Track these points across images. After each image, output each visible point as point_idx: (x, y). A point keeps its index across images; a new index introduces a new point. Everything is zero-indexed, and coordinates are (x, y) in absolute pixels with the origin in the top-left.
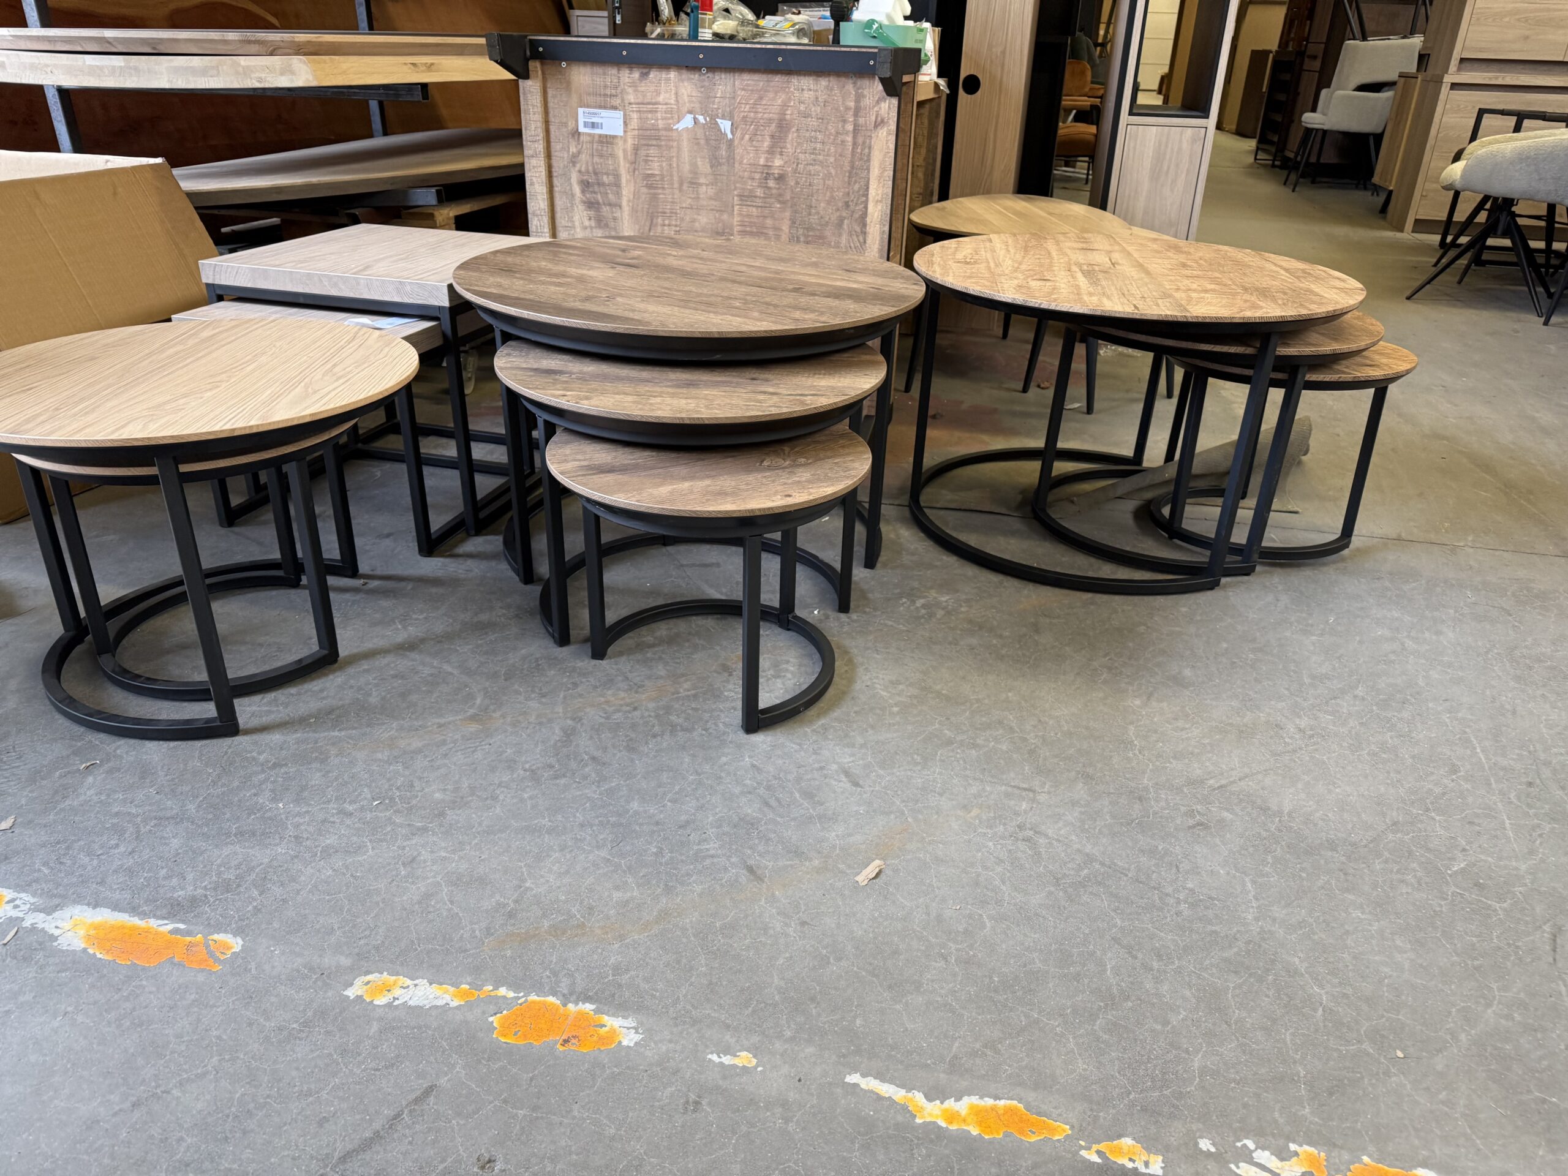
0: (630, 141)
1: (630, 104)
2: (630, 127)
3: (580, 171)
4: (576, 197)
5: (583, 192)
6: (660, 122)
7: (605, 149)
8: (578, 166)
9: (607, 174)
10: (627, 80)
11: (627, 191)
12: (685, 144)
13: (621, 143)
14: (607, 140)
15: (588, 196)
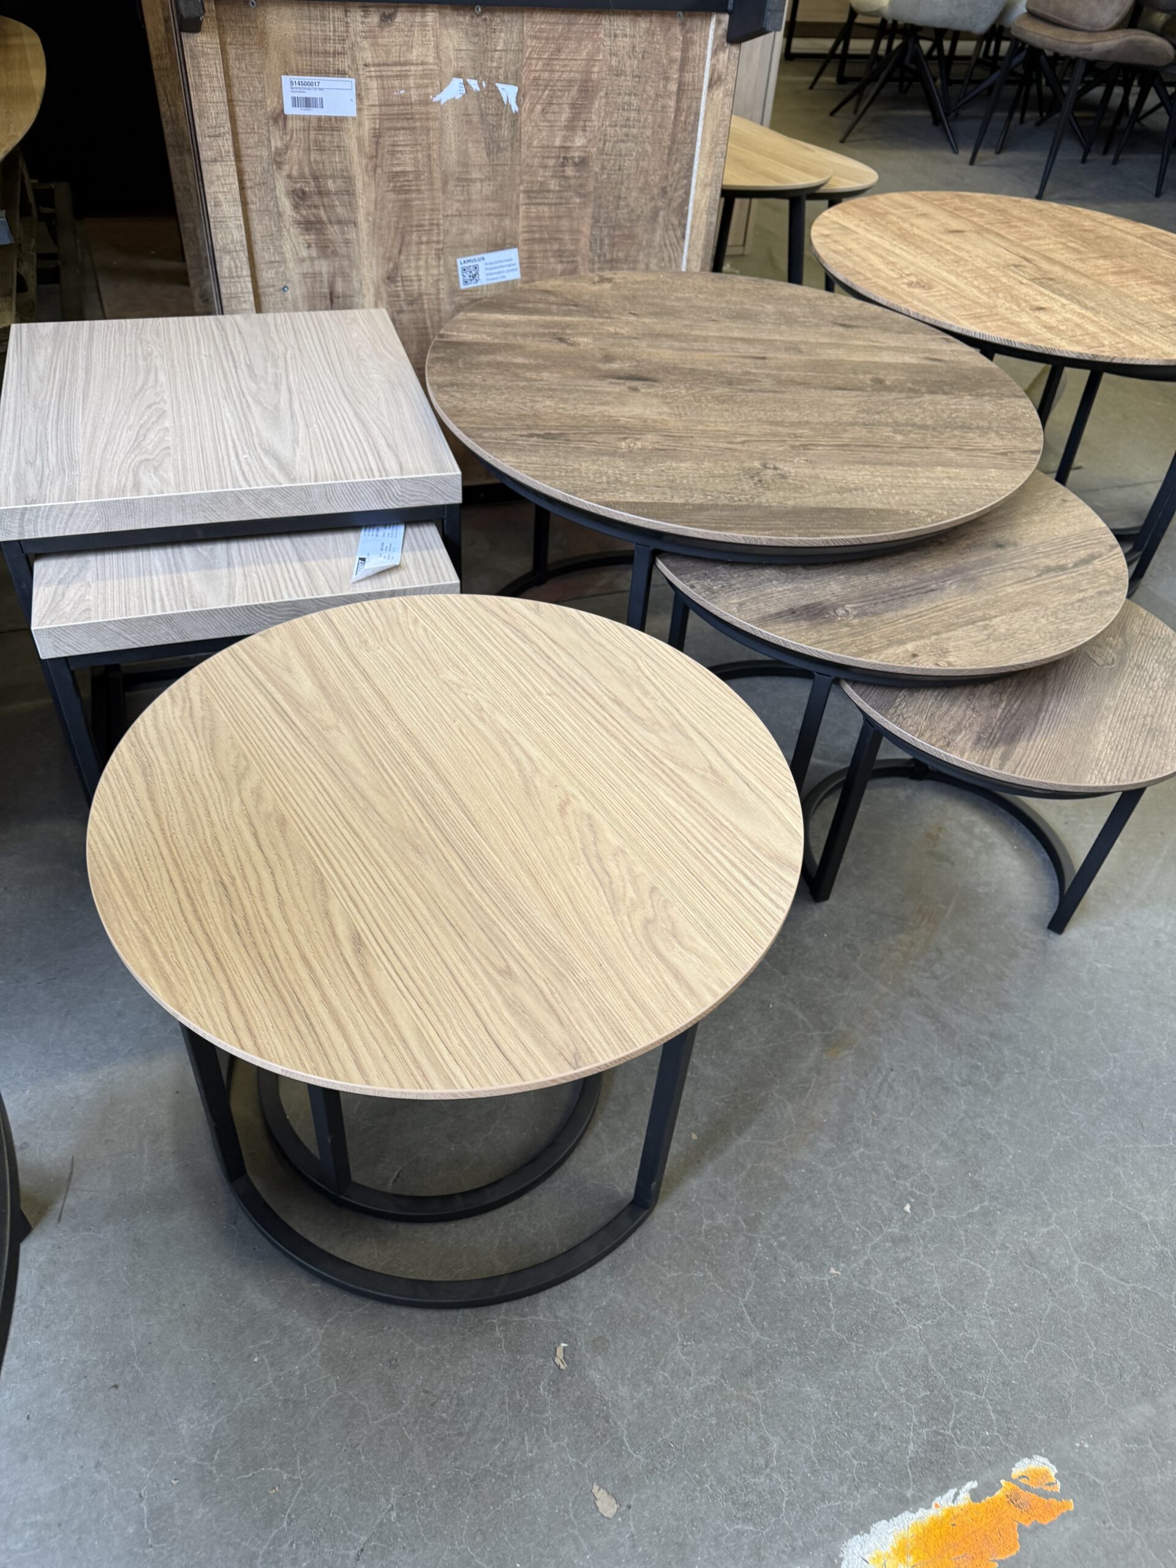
0: (367, 125)
1: (366, 65)
2: (366, 103)
3: (289, 177)
4: (285, 217)
5: (296, 207)
6: (413, 92)
7: (328, 138)
8: (287, 167)
9: (333, 177)
10: (360, 27)
11: (364, 201)
12: (451, 124)
13: (352, 128)
14: (333, 125)
15: (304, 212)
